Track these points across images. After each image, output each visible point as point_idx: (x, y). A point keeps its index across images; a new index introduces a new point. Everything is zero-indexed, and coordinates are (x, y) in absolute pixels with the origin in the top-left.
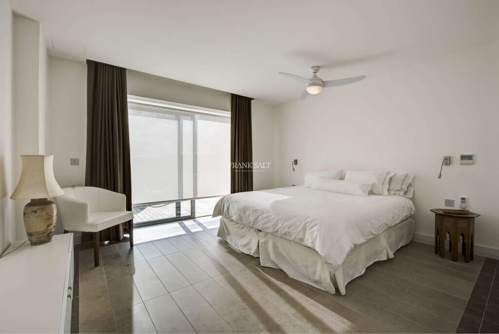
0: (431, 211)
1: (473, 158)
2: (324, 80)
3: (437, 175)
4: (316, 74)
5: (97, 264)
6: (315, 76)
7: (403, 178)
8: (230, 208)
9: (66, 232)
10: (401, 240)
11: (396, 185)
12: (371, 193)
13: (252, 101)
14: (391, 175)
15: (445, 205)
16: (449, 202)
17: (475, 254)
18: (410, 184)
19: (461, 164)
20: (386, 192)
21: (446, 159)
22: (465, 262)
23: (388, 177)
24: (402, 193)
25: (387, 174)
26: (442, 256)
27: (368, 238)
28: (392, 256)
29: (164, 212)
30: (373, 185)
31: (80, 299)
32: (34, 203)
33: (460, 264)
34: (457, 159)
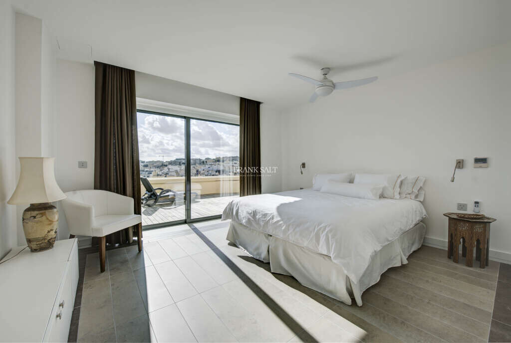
0: (444, 215)
1: (488, 161)
2: (334, 82)
3: (450, 179)
4: (326, 76)
5: (103, 270)
6: (325, 78)
7: (414, 181)
8: (240, 211)
9: (72, 237)
10: (413, 244)
11: (407, 189)
12: (382, 196)
13: (261, 105)
14: (402, 178)
15: (458, 210)
16: (462, 206)
17: (490, 259)
18: (421, 187)
19: (475, 167)
20: (397, 196)
21: (460, 162)
22: (480, 267)
23: (399, 181)
24: (413, 197)
25: (398, 177)
26: (456, 261)
27: (384, 245)
28: (405, 262)
29: (174, 214)
30: (384, 189)
31: (82, 309)
32: (33, 208)
33: (475, 270)
34: (470, 162)
